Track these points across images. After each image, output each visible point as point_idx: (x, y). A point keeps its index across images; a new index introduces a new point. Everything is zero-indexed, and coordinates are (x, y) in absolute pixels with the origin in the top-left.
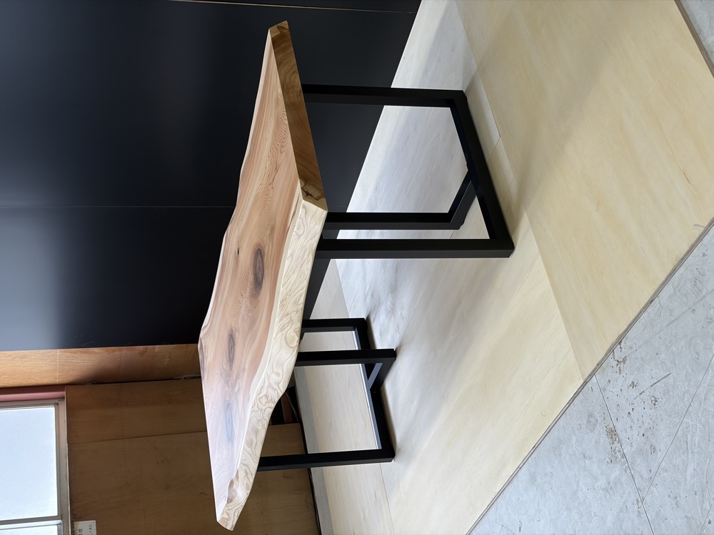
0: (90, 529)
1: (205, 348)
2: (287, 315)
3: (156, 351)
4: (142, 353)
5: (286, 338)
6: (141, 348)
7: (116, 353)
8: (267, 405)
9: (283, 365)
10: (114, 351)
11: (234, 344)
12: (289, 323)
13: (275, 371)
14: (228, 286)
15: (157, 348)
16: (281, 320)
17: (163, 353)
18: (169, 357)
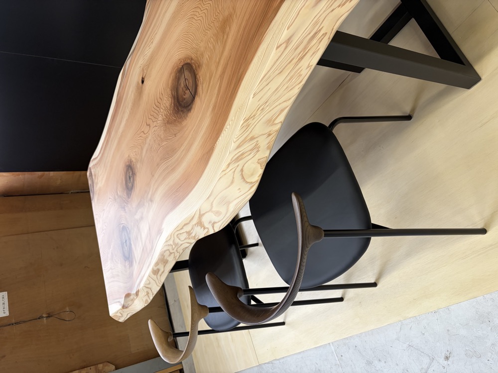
0: (3, 298)
1: (95, 176)
2: (252, 139)
3: (51, 175)
4: (41, 177)
5: (242, 170)
6: (40, 173)
7: (21, 176)
8: (187, 241)
9: (229, 203)
10: (19, 175)
11: (134, 174)
12: (252, 150)
13: (214, 209)
14: (125, 119)
15: (52, 173)
16: (239, 147)
17: (57, 177)
18: (61, 180)
